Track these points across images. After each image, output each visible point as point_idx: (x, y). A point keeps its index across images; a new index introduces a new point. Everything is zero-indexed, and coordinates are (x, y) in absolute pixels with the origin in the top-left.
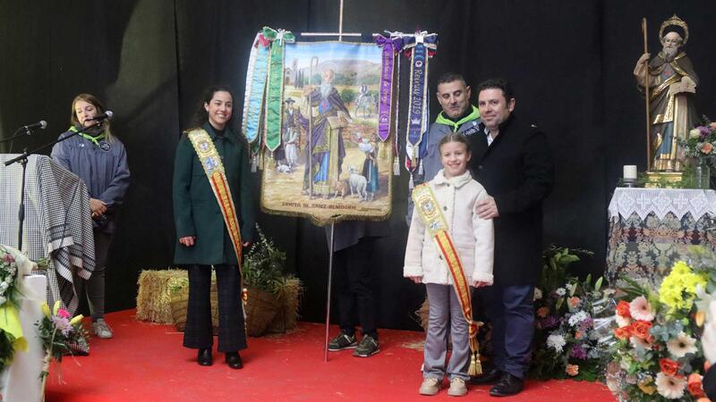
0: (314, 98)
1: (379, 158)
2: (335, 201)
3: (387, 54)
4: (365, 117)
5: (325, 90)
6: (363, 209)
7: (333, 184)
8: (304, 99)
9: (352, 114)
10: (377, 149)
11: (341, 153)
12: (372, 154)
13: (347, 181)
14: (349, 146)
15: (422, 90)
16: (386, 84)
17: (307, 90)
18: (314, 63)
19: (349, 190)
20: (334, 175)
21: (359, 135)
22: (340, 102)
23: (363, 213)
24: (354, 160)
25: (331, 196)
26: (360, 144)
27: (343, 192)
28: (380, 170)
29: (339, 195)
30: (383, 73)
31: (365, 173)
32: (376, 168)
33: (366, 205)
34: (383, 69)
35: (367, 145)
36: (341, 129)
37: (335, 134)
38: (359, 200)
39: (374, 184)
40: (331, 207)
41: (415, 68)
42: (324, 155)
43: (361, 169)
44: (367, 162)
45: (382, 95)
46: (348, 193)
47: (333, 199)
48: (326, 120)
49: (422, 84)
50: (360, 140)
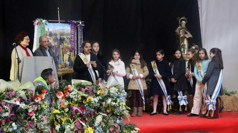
0: (55, 40)
1: (71, 56)
2: (63, 69)
3: (72, 27)
4: (67, 45)
5: (59, 37)
6: (69, 71)
7: (62, 65)
8: (52, 40)
9: (64, 44)
10: (71, 54)
11: (63, 56)
12: (70, 55)
13: (65, 63)
14: (65, 53)
15: (82, 37)
16: (72, 35)
17: (53, 37)
18: (54, 30)
19: (66, 66)
20: (62, 62)
21: (67, 50)
22: (62, 41)
23: (69, 72)
24: (66, 57)
25: (62, 68)
26: (67, 53)
27: (64, 66)
28: (72, 60)
29: (64, 68)
30: (71, 32)
31: (69, 61)
32: (71, 59)
33: (69, 70)
34: (71, 31)
35: (68, 53)
36: (62, 48)
37: (62, 50)
38: (68, 68)
39: (71, 64)
40: (62, 71)
41: (80, 31)
42: (59, 57)
43: (68, 60)
44: (69, 57)
45: (72, 38)
46: (66, 67)
47: (62, 69)
48: (59, 46)
49: (81, 35)
50: (67, 52)
